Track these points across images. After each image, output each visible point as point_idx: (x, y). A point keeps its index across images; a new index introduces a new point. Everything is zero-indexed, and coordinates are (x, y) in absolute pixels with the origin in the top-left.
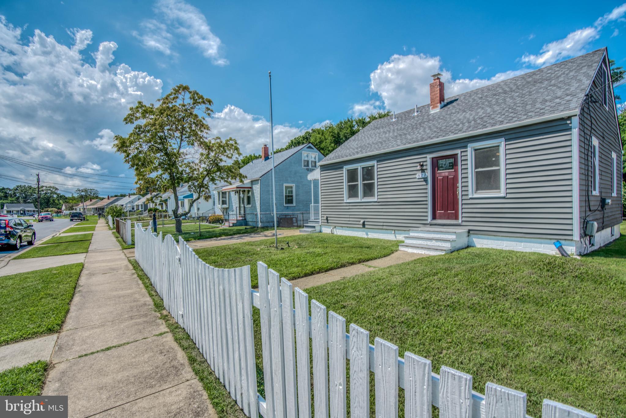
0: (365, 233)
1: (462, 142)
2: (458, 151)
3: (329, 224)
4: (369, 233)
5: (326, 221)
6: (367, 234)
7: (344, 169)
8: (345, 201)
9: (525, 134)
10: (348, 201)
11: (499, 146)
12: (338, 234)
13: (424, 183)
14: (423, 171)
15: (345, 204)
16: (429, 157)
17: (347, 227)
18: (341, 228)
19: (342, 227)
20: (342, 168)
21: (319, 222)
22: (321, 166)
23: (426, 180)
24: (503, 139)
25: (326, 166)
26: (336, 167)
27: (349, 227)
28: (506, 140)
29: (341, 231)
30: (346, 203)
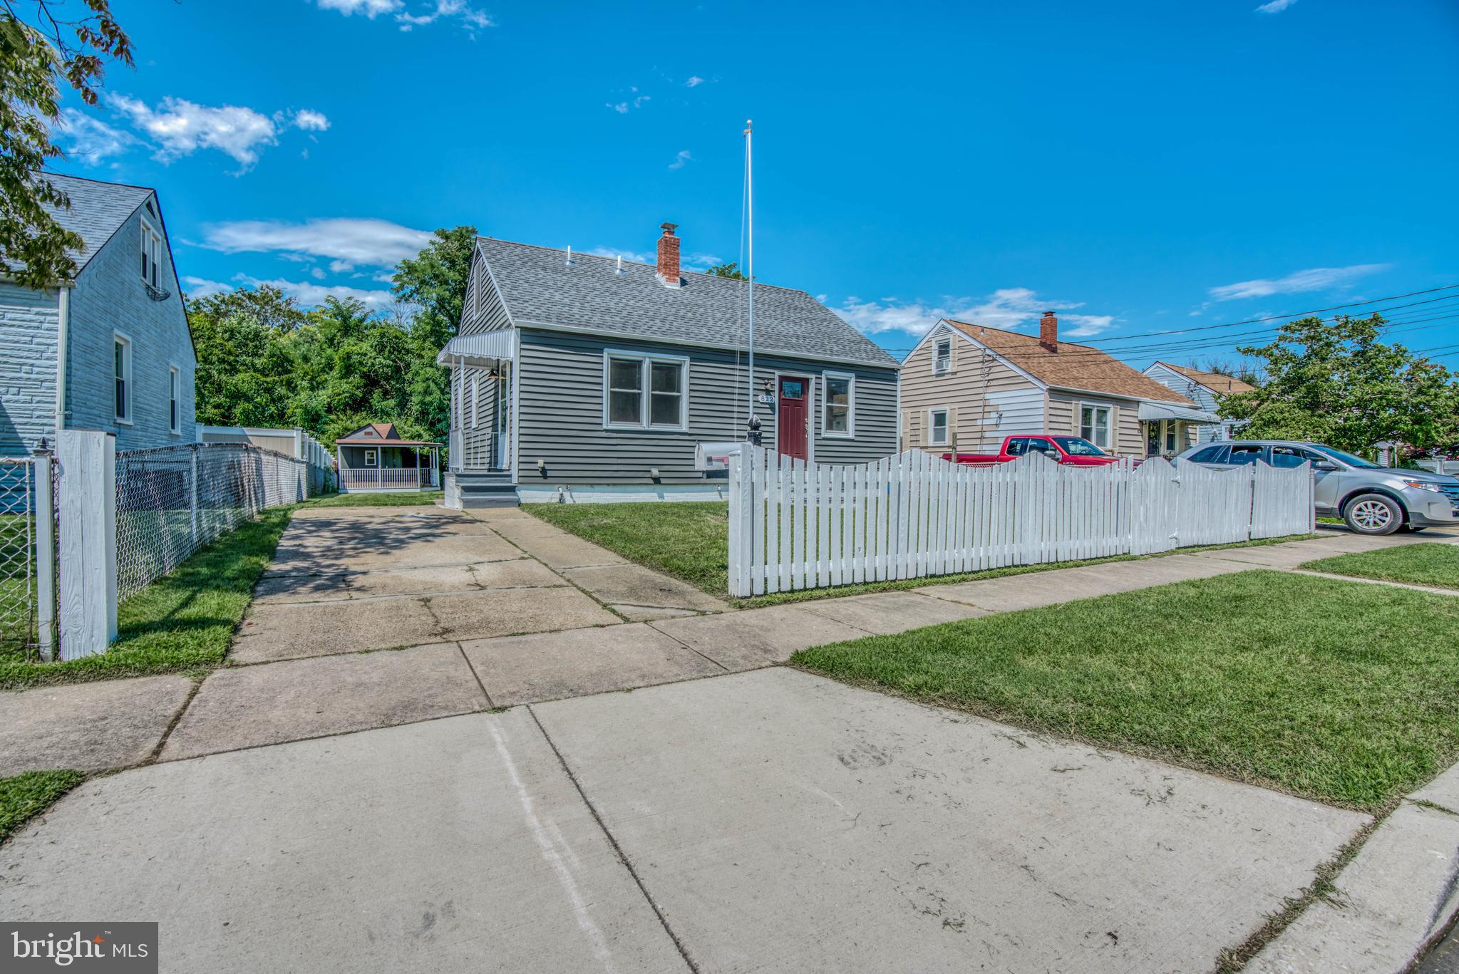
0: (656, 494)
1: (818, 366)
2: (812, 376)
3: (549, 480)
4: (665, 494)
5: (538, 474)
6: (662, 497)
7: (605, 354)
8: (605, 427)
9: (869, 375)
10: (611, 427)
11: (848, 381)
12: (578, 502)
13: (769, 411)
14: (768, 392)
15: (604, 434)
16: (778, 373)
17: (608, 485)
18: (589, 488)
19: (592, 485)
20: (601, 351)
21: (510, 476)
22: (523, 329)
23: (772, 407)
24: (853, 375)
25: (543, 334)
26: (577, 344)
27: (614, 484)
28: (857, 377)
29: (590, 494)
30: (607, 431)
